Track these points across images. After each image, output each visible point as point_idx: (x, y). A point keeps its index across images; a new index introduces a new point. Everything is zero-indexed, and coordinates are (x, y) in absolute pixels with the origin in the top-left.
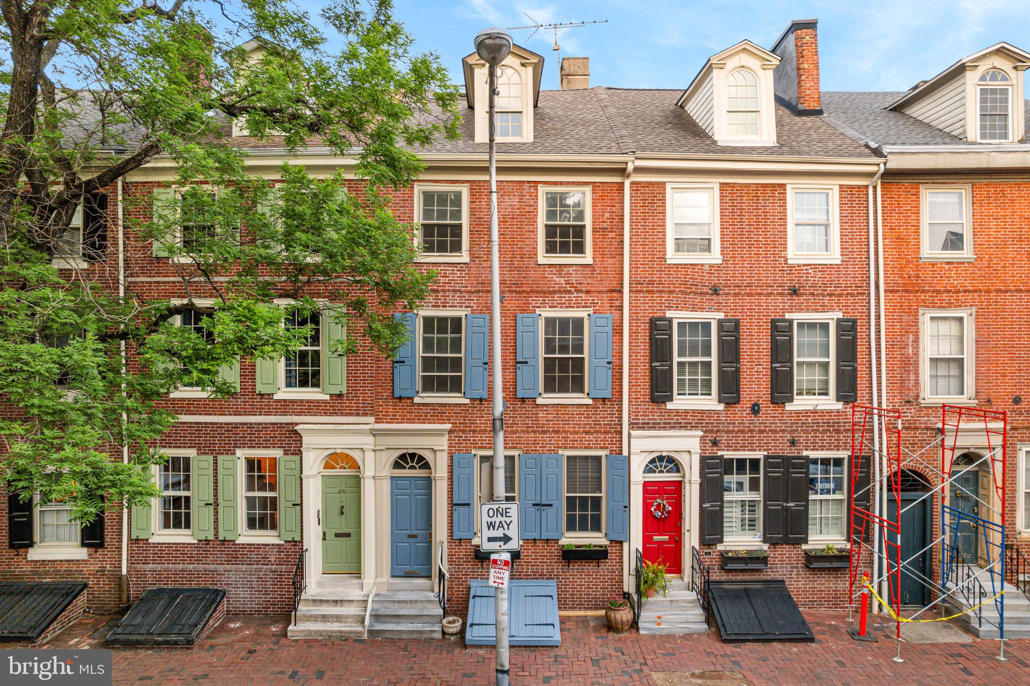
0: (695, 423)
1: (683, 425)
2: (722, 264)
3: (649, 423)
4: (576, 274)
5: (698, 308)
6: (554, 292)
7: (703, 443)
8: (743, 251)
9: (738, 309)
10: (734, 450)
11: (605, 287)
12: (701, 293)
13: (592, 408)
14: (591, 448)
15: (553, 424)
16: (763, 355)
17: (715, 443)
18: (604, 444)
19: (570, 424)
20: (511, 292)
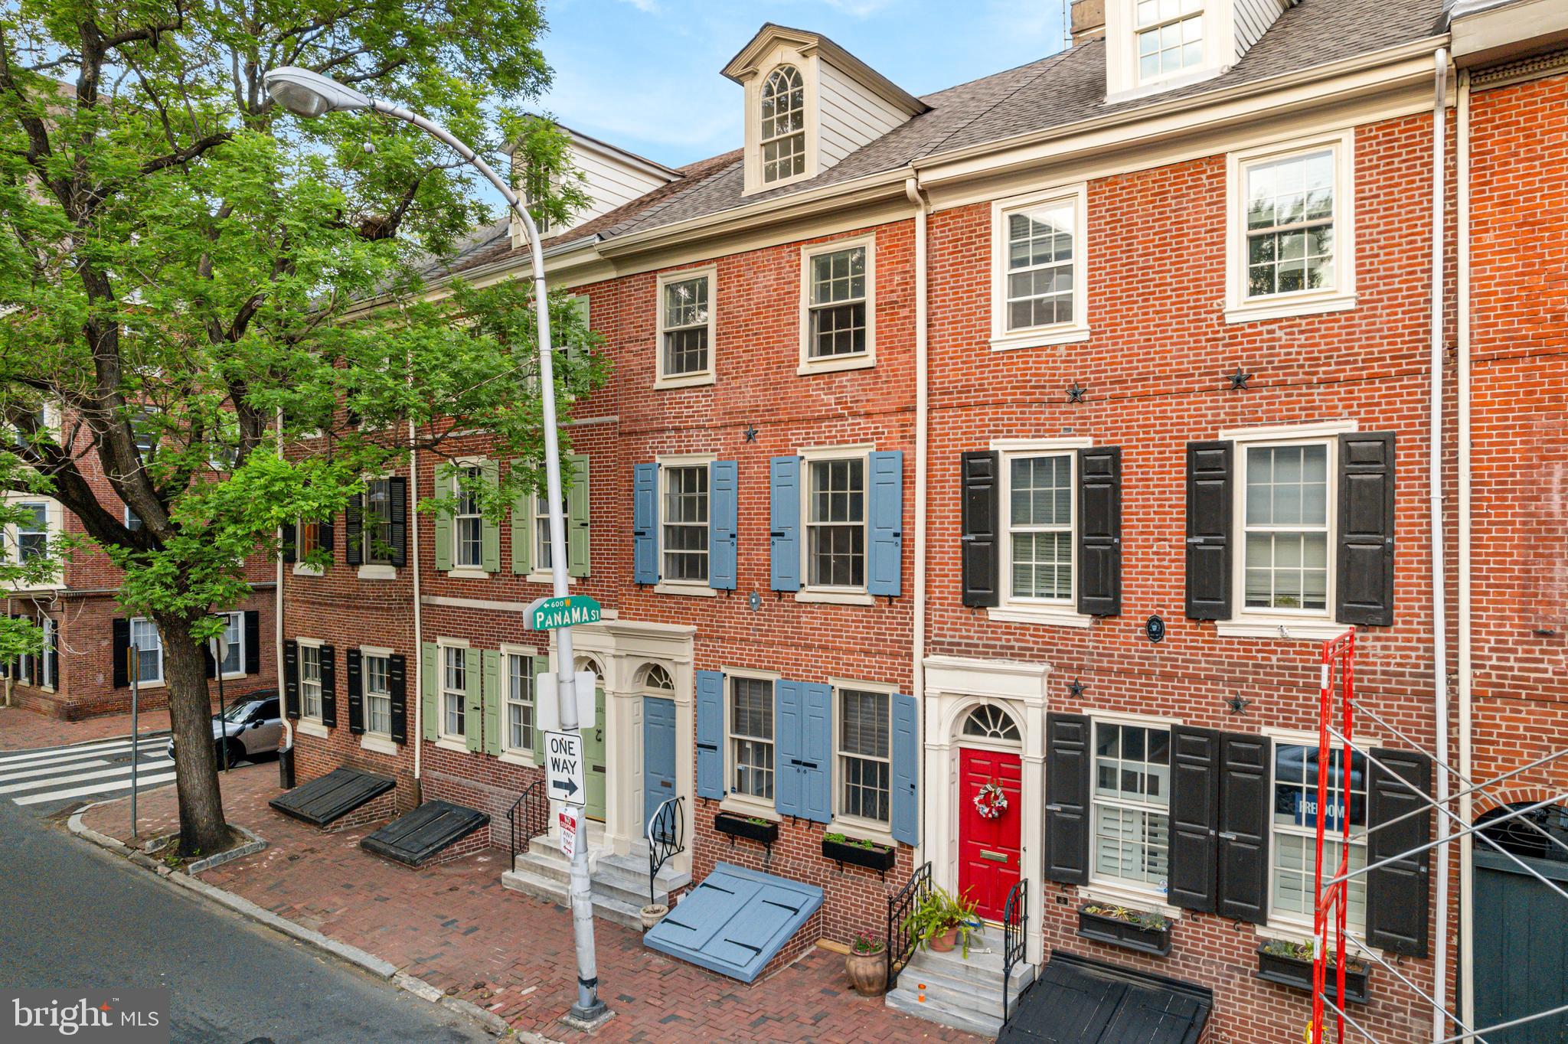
0: (1039, 650)
1: (1016, 651)
2: (1090, 341)
3: (959, 644)
4: (851, 385)
5: (1046, 431)
6: (821, 419)
7: (1055, 689)
8: (1131, 309)
9: (1120, 428)
10: (1112, 708)
11: (893, 404)
12: (1051, 402)
13: (874, 611)
14: (873, 679)
15: (819, 635)
16: (1171, 520)
17: (1076, 691)
18: (891, 674)
19: (841, 637)
20: (764, 422)
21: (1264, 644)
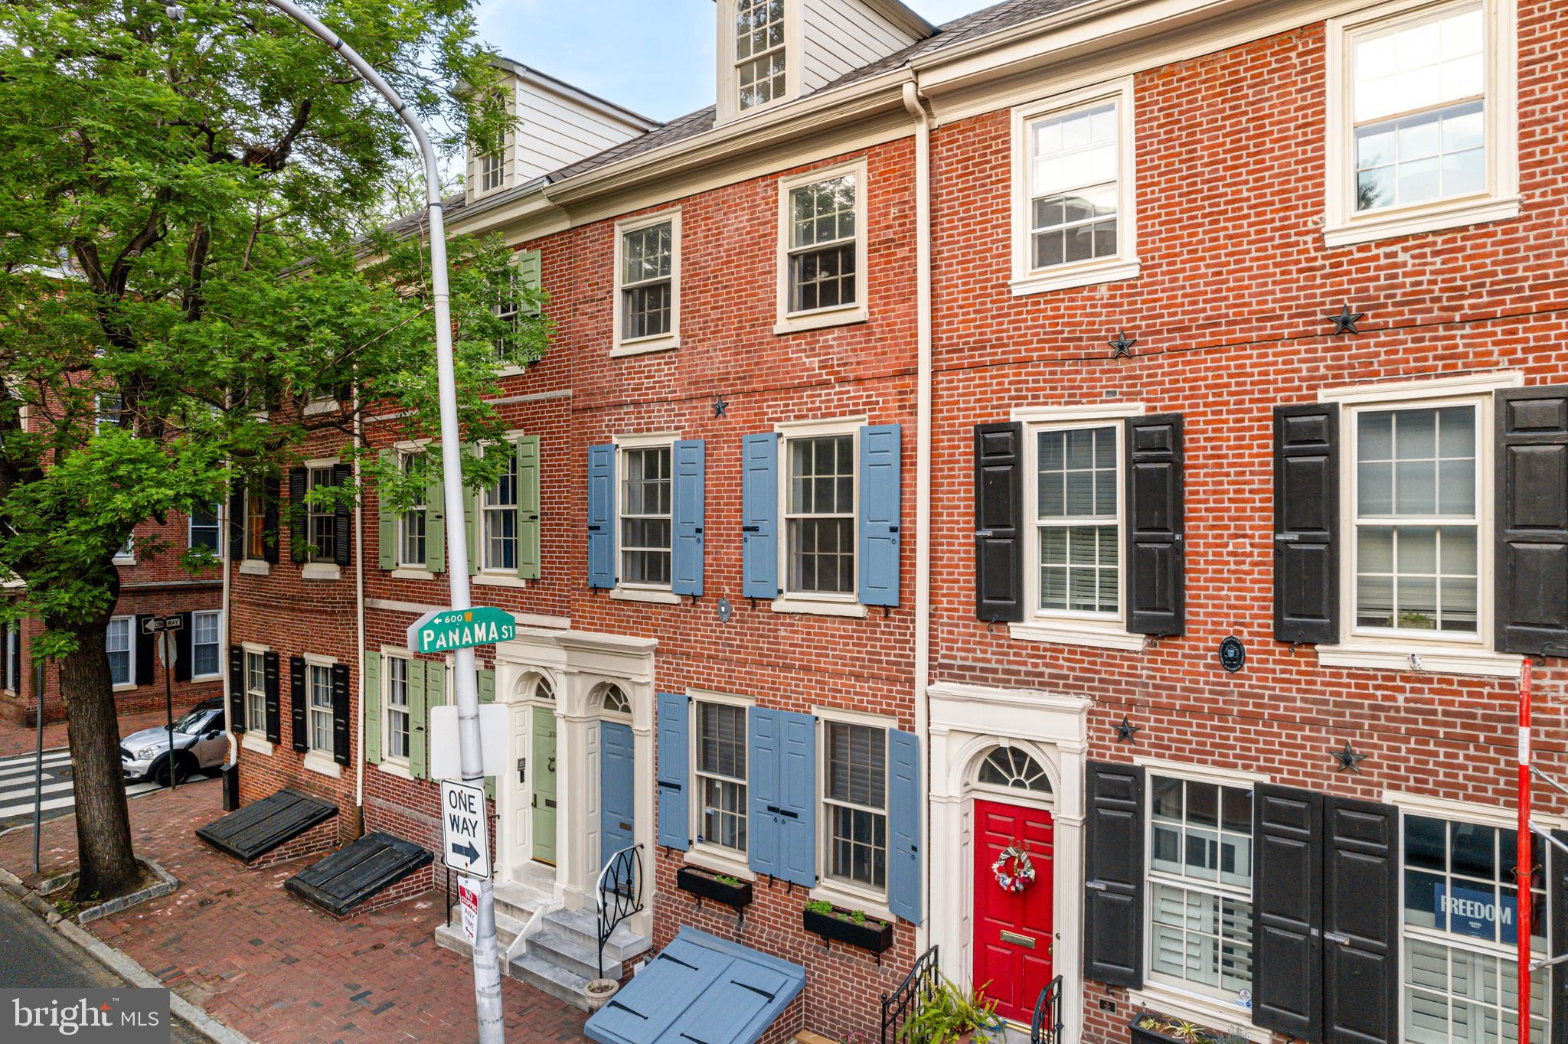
0: (1076, 678)
1: (1046, 679)
2: (1141, 277)
3: (973, 669)
4: (839, 345)
5: (1082, 395)
6: (802, 387)
7: (1096, 730)
8: (1195, 234)
9: (1182, 389)
10: (1173, 757)
11: (889, 366)
12: (1089, 358)
13: (868, 625)
14: (865, 709)
15: (801, 653)
16: (1253, 509)
17: (1125, 733)
18: (888, 705)
19: (827, 656)
20: (736, 393)
21: (1384, 678)
